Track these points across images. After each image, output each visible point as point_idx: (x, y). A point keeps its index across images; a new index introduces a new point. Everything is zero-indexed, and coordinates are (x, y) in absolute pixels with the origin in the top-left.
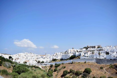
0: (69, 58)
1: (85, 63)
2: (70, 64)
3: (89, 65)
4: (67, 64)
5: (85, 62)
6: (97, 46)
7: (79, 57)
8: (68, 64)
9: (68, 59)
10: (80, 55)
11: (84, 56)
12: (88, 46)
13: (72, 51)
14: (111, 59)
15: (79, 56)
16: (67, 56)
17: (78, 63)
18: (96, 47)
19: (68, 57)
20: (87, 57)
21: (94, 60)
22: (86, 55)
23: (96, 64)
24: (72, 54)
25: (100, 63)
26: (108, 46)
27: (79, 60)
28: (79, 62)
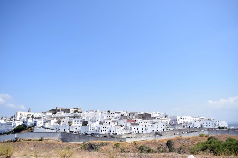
0: (12, 131)
1: (40, 140)
2: (11, 142)
3: (47, 143)
4: (5, 142)
5: (42, 138)
6: (74, 109)
7: (31, 130)
8: (7, 142)
9: (10, 132)
10: (35, 125)
11: (42, 126)
12: (58, 109)
13: (23, 115)
14: (86, 134)
15: (33, 126)
16: (10, 126)
17: (28, 140)
18: (72, 110)
19: (11, 128)
20: (48, 129)
21: (59, 135)
22: (47, 125)
23: (61, 142)
24: (21, 123)
25: (68, 140)
26: (92, 111)
27: (30, 134)
28: (30, 139)
